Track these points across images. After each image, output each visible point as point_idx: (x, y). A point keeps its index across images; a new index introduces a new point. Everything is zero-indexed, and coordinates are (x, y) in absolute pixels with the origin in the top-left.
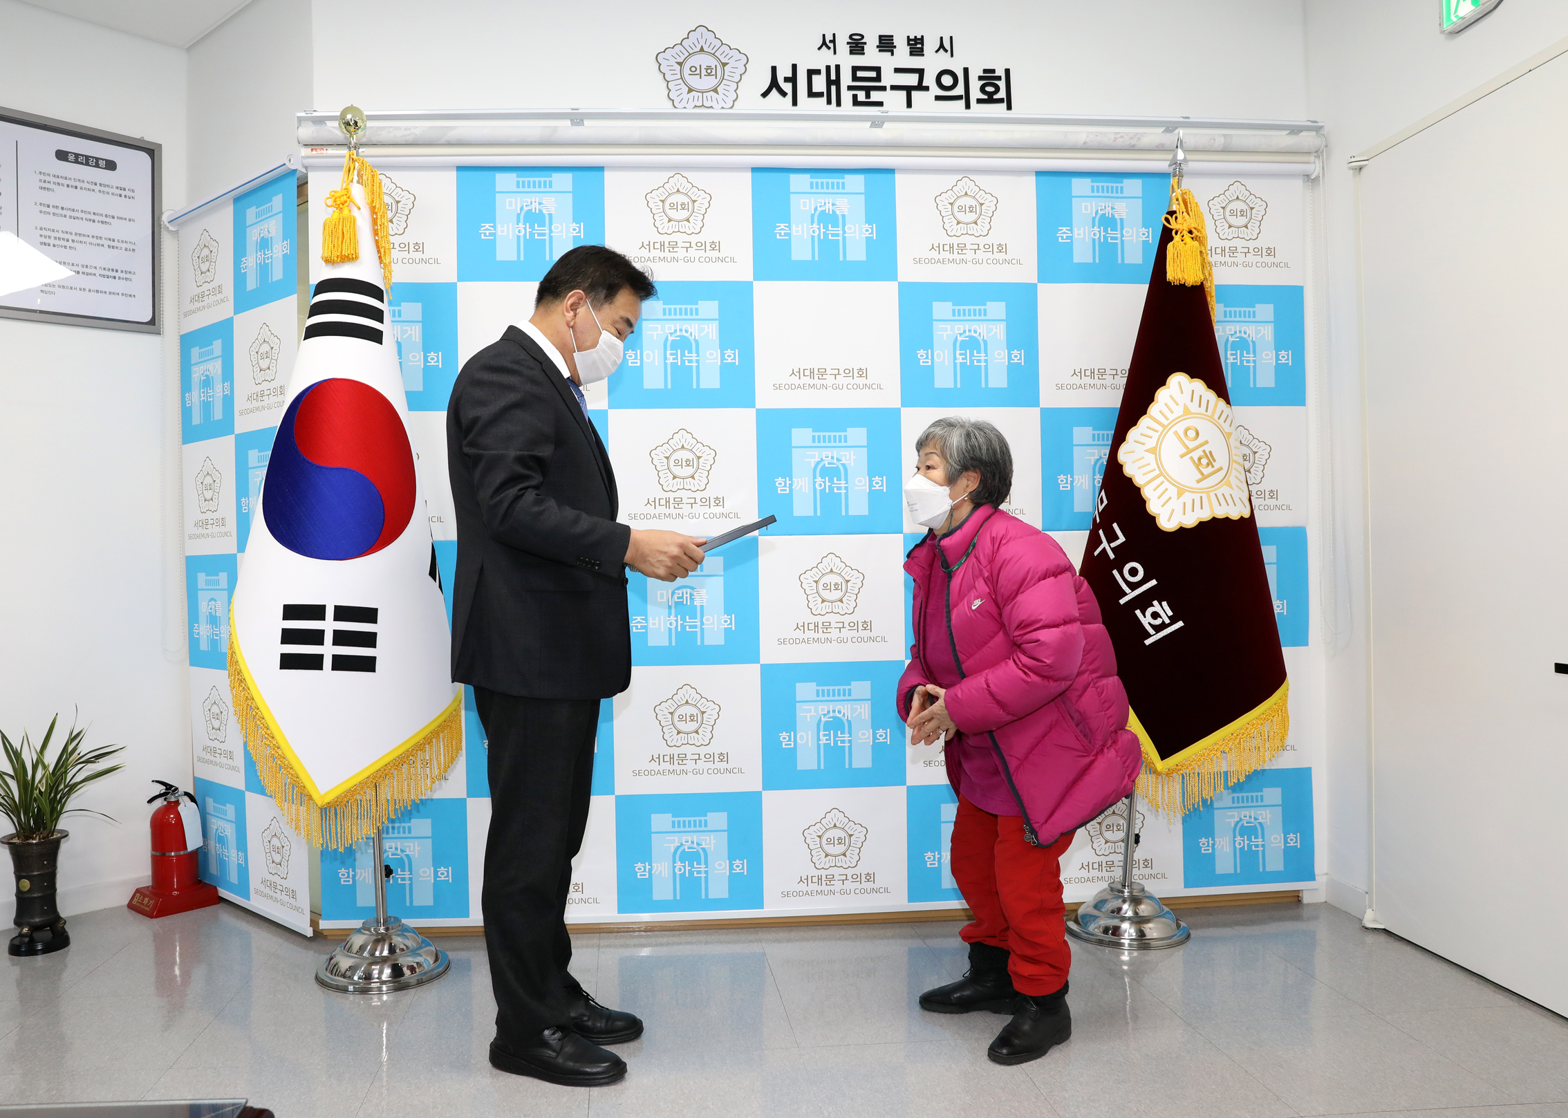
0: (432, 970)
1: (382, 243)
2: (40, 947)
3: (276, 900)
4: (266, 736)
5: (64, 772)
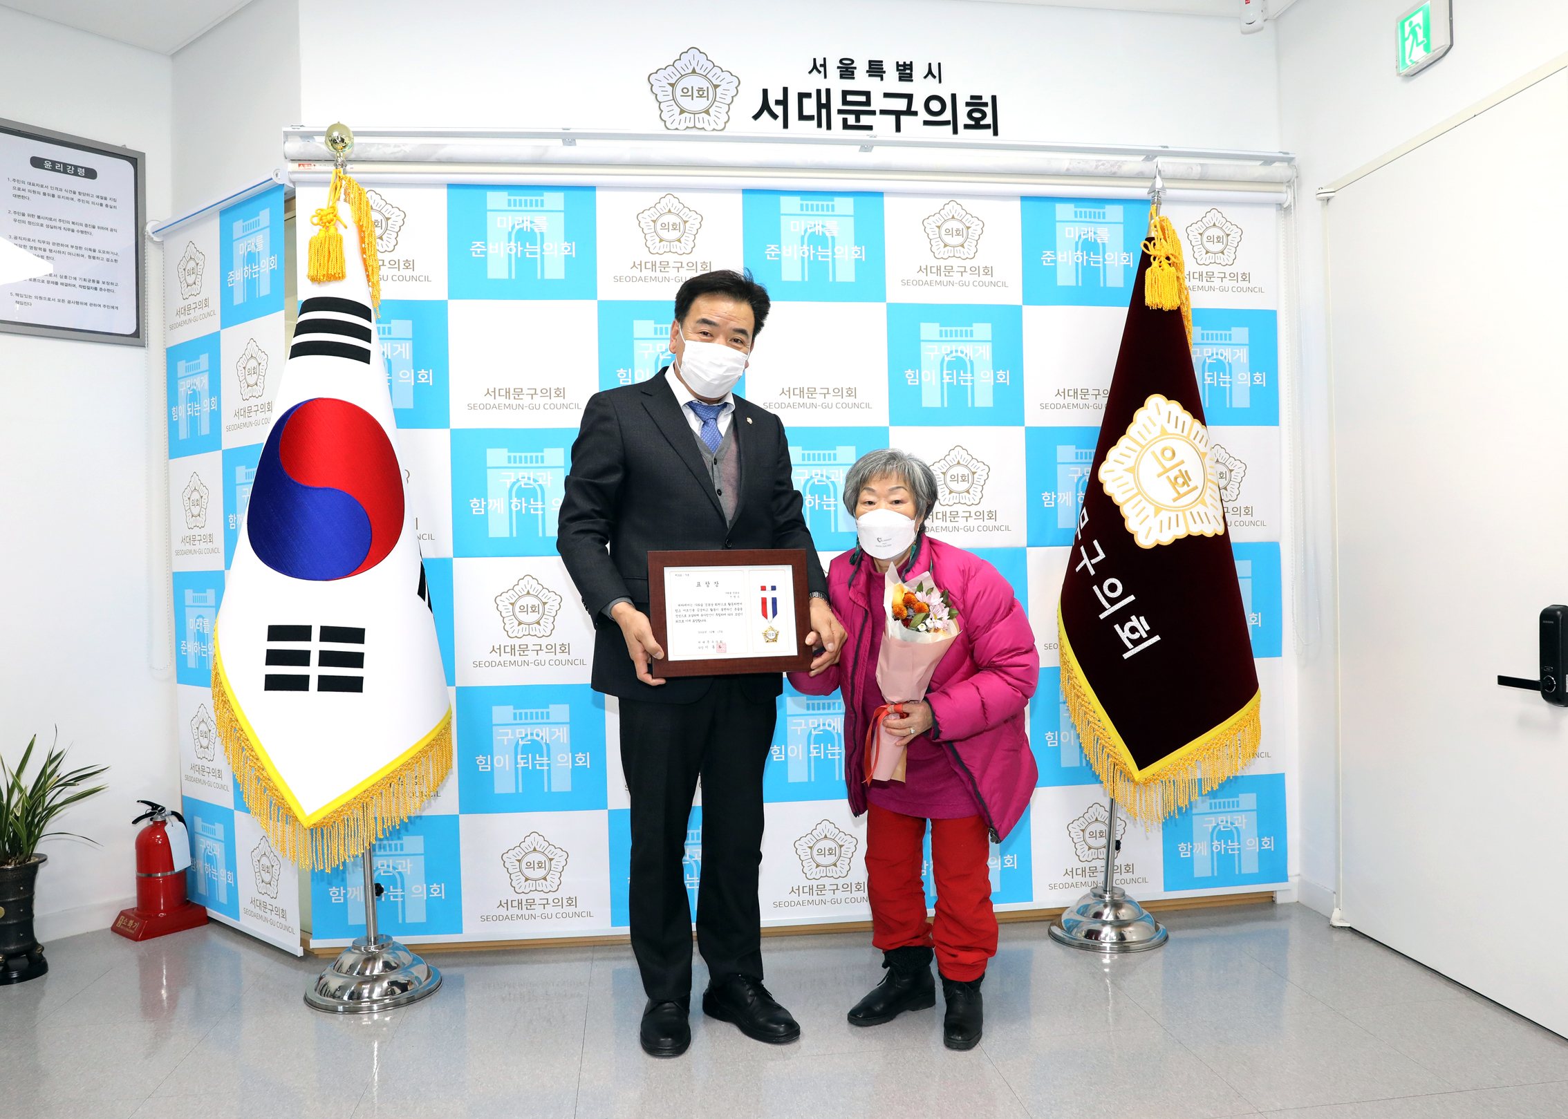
0: (423, 987)
1: (370, 262)
2: (15, 976)
3: (266, 920)
4: (251, 758)
5: (42, 795)
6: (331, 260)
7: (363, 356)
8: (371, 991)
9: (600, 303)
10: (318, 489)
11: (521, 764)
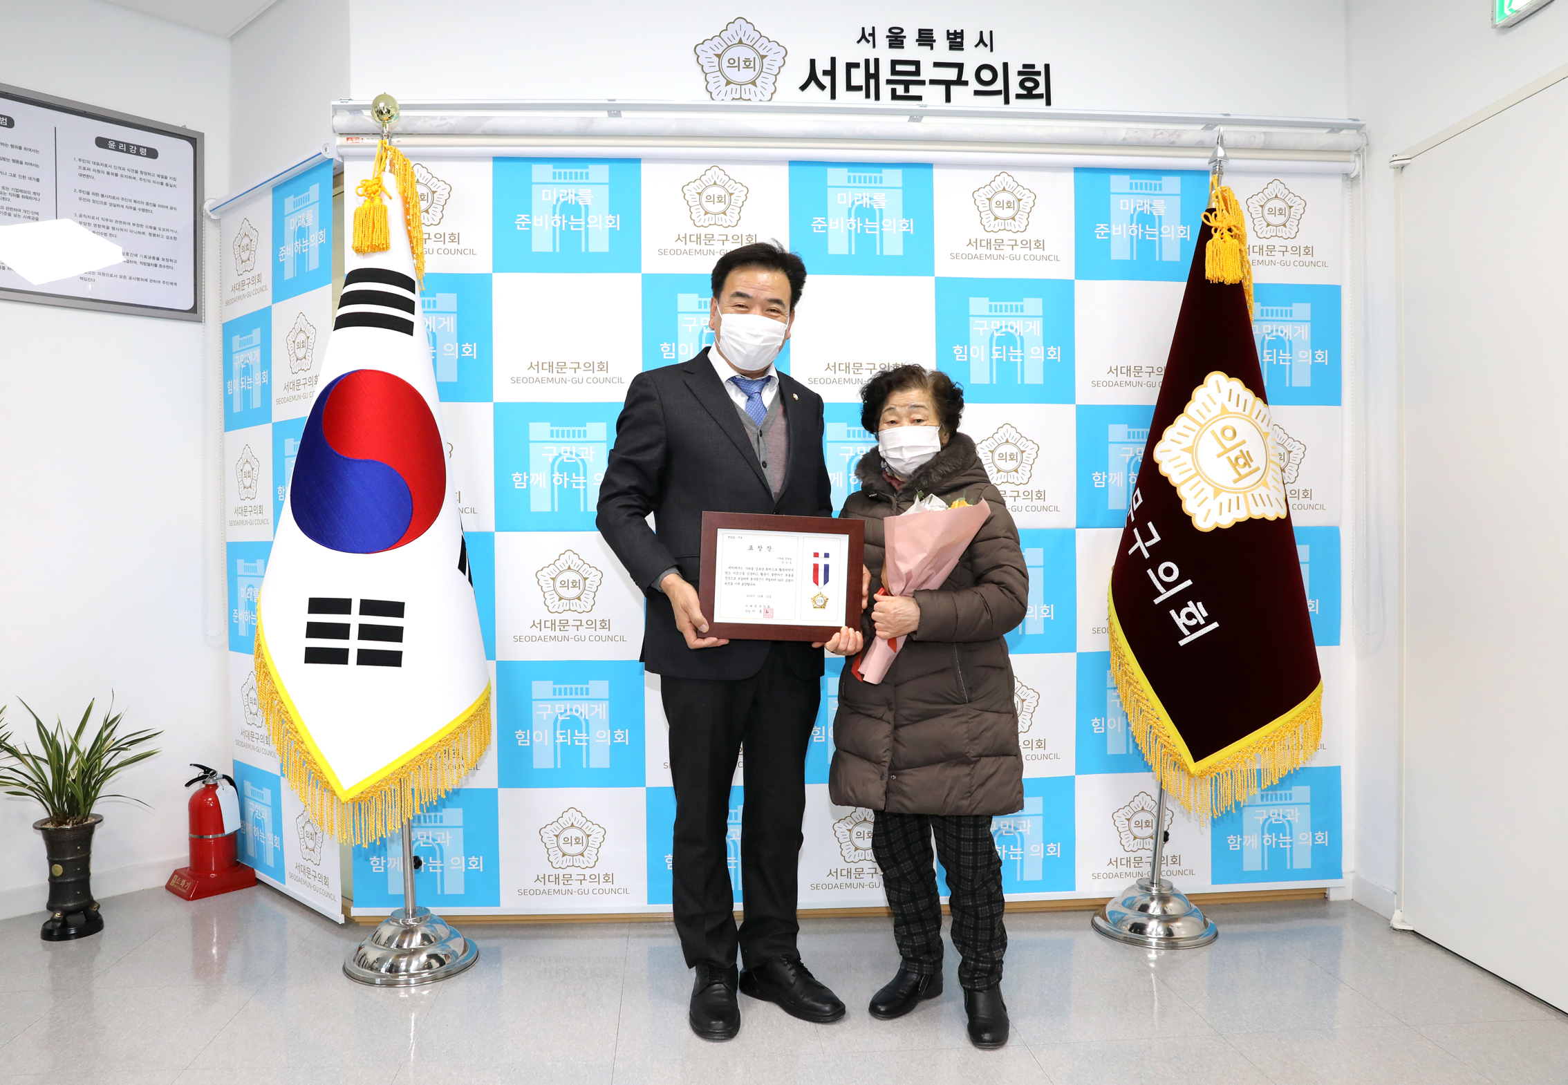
0: (460, 961)
1: (414, 234)
2: (73, 932)
3: (309, 885)
4: (290, 730)
5: (98, 758)
6: (375, 231)
7: (406, 327)
8: (409, 964)
9: (644, 276)
10: (360, 461)
11: (560, 739)
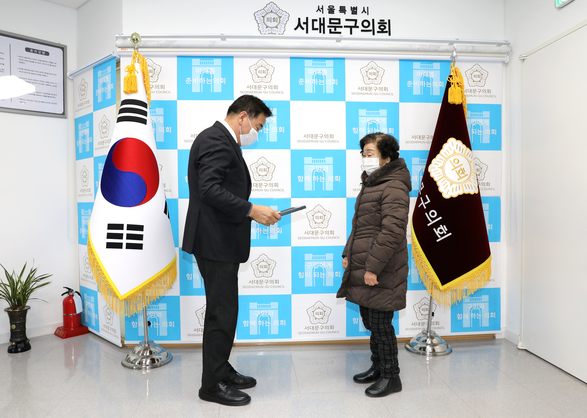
0: (165, 361)
1: (147, 86)
2: (19, 350)
3: (109, 333)
4: (101, 273)
5: (28, 284)
6: (132, 85)
7: (144, 122)
8: (146, 362)
10: (126, 172)
